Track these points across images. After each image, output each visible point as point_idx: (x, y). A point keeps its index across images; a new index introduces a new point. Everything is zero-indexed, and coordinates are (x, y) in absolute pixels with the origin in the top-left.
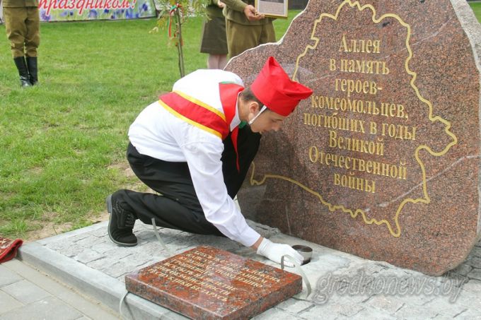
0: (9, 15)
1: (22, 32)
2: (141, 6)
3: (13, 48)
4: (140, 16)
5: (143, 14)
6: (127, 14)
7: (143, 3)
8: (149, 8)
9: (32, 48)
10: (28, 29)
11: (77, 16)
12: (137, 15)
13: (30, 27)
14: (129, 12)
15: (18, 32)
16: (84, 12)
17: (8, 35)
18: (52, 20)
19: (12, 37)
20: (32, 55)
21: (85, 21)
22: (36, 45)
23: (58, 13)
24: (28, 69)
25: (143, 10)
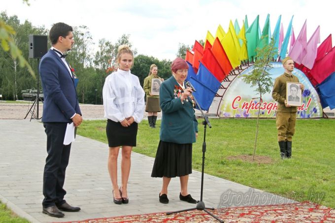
0: (281, 116)
1: (286, 126)
2: (312, 109)
3: (279, 135)
4: (310, 117)
5: (313, 115)
6: (302, 115)
7: (314, 107)
8: (318, 111)
9: (290, 136)
10: (289, 124)
11: (267, 115)
12: (309, 116)
13: (291, 123)
14: (303, 113)
15: (284, 126)
16: (271, 113)
17: (278, 128)
18: (249, 117)
19: (281, 128)
20: (289, 140)
21: (271, 118)
22: (292, 134)
23: (254, 112)
24: (285, 148)
25: (313, 112)
